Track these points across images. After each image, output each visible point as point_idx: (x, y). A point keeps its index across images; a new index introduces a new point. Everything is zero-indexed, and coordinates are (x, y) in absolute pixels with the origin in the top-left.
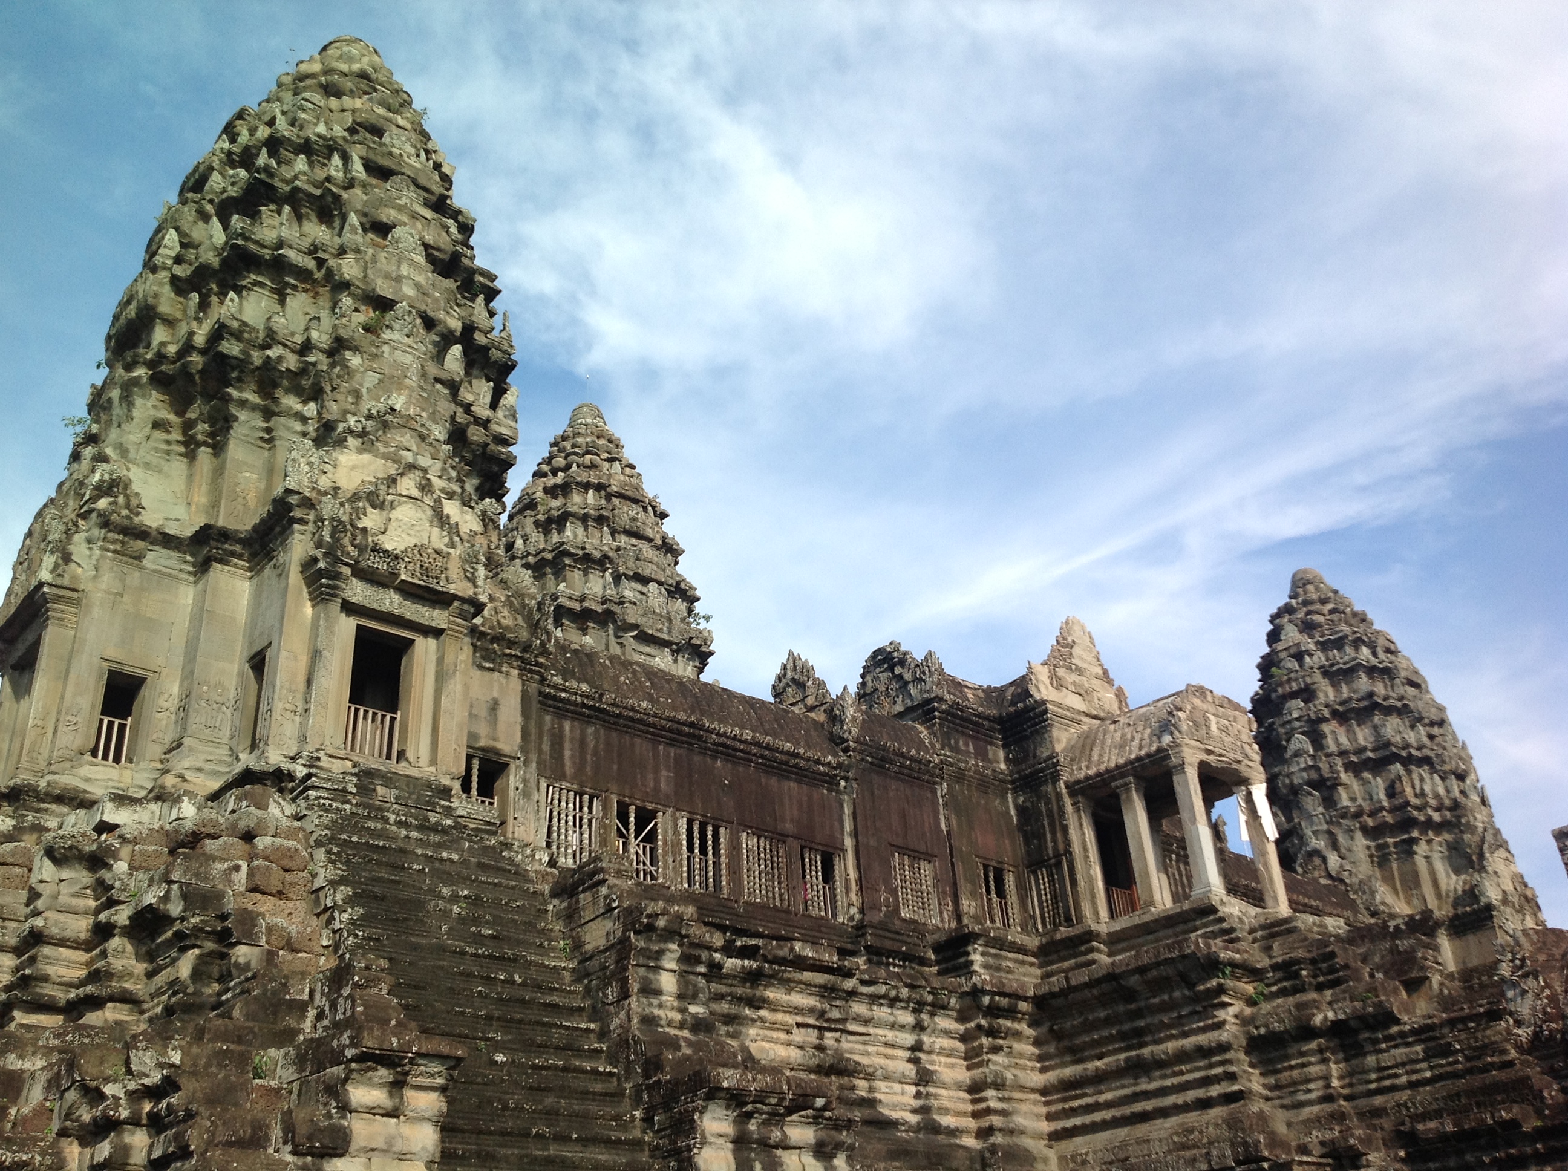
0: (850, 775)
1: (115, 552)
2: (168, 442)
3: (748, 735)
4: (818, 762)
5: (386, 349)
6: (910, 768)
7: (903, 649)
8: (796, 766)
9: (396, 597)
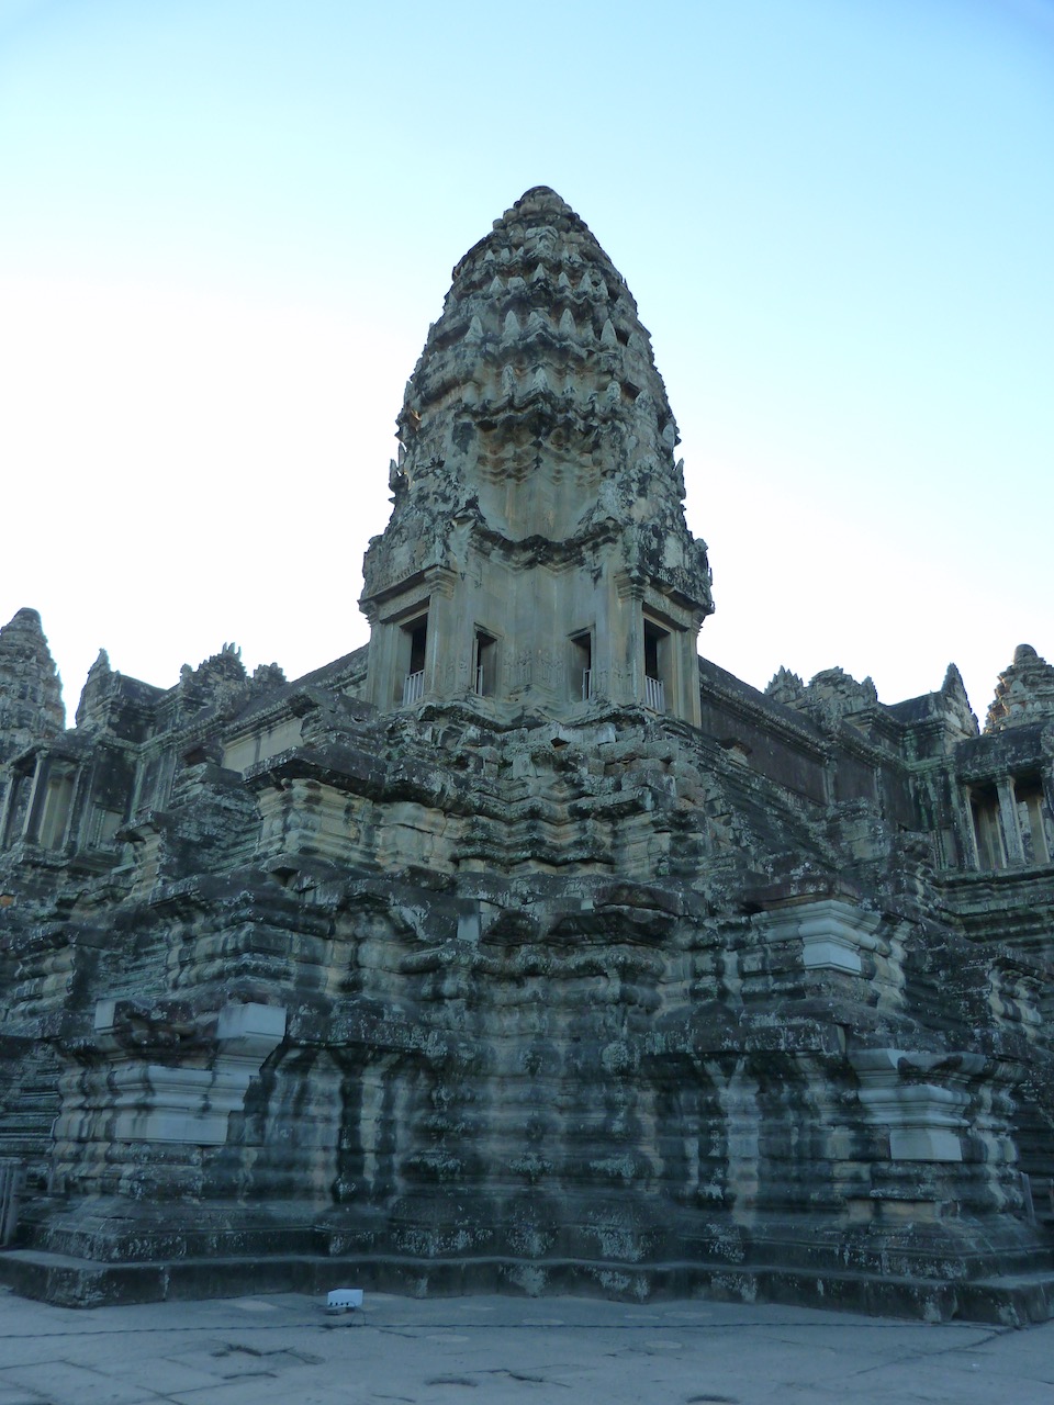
0: (833, 756)
1: (476, 548)
2: (484, 472)
3: (784, 722)
4: (817, 745)
5: (638, 422)
6: (862, 755)
7: (844, 672)
8: (805, 747)
9: (667, 601)
